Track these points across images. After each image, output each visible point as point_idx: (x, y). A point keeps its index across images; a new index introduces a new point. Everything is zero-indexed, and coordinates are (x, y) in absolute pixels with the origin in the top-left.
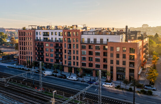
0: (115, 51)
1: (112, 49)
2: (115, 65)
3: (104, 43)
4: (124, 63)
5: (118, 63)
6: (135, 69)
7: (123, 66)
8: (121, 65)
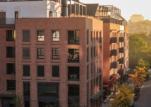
0: (35, 41)
1: (26, 34)
2: (34, 79)
3: (7, 23)
4: (56, 71)
5: (41, 71)
6: (81, 85)
7: (53, 78)
8: (48, 77)
